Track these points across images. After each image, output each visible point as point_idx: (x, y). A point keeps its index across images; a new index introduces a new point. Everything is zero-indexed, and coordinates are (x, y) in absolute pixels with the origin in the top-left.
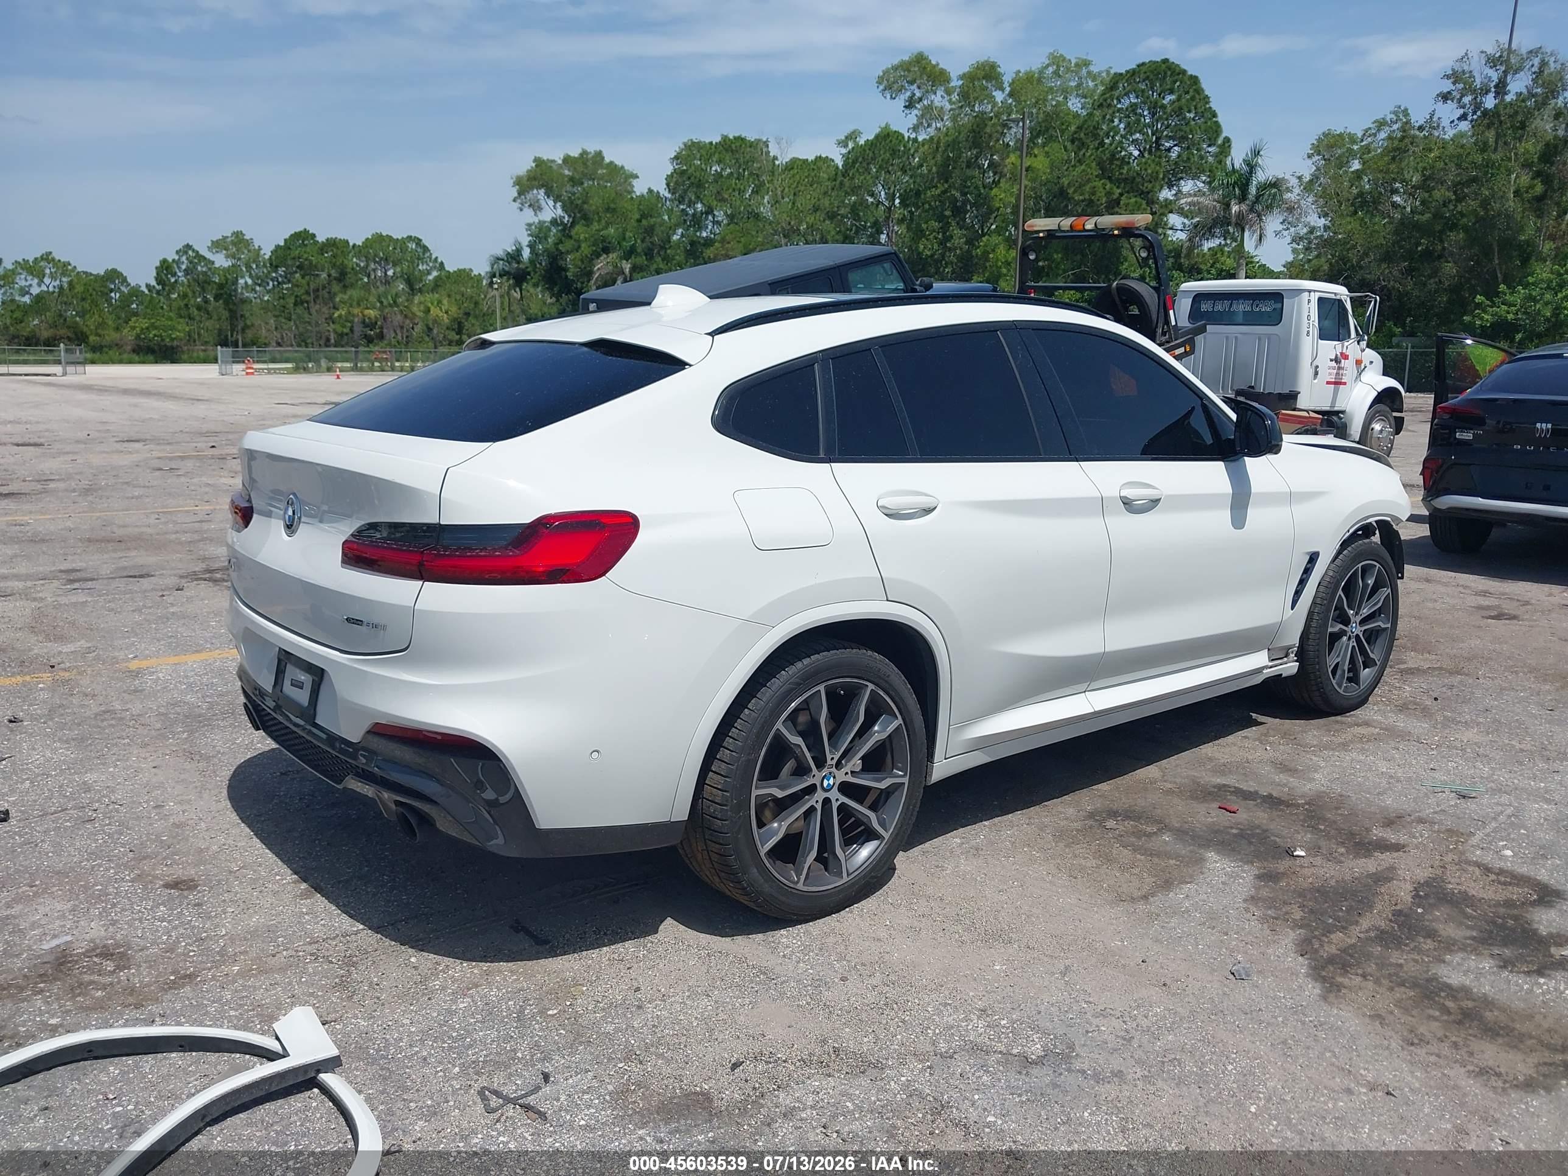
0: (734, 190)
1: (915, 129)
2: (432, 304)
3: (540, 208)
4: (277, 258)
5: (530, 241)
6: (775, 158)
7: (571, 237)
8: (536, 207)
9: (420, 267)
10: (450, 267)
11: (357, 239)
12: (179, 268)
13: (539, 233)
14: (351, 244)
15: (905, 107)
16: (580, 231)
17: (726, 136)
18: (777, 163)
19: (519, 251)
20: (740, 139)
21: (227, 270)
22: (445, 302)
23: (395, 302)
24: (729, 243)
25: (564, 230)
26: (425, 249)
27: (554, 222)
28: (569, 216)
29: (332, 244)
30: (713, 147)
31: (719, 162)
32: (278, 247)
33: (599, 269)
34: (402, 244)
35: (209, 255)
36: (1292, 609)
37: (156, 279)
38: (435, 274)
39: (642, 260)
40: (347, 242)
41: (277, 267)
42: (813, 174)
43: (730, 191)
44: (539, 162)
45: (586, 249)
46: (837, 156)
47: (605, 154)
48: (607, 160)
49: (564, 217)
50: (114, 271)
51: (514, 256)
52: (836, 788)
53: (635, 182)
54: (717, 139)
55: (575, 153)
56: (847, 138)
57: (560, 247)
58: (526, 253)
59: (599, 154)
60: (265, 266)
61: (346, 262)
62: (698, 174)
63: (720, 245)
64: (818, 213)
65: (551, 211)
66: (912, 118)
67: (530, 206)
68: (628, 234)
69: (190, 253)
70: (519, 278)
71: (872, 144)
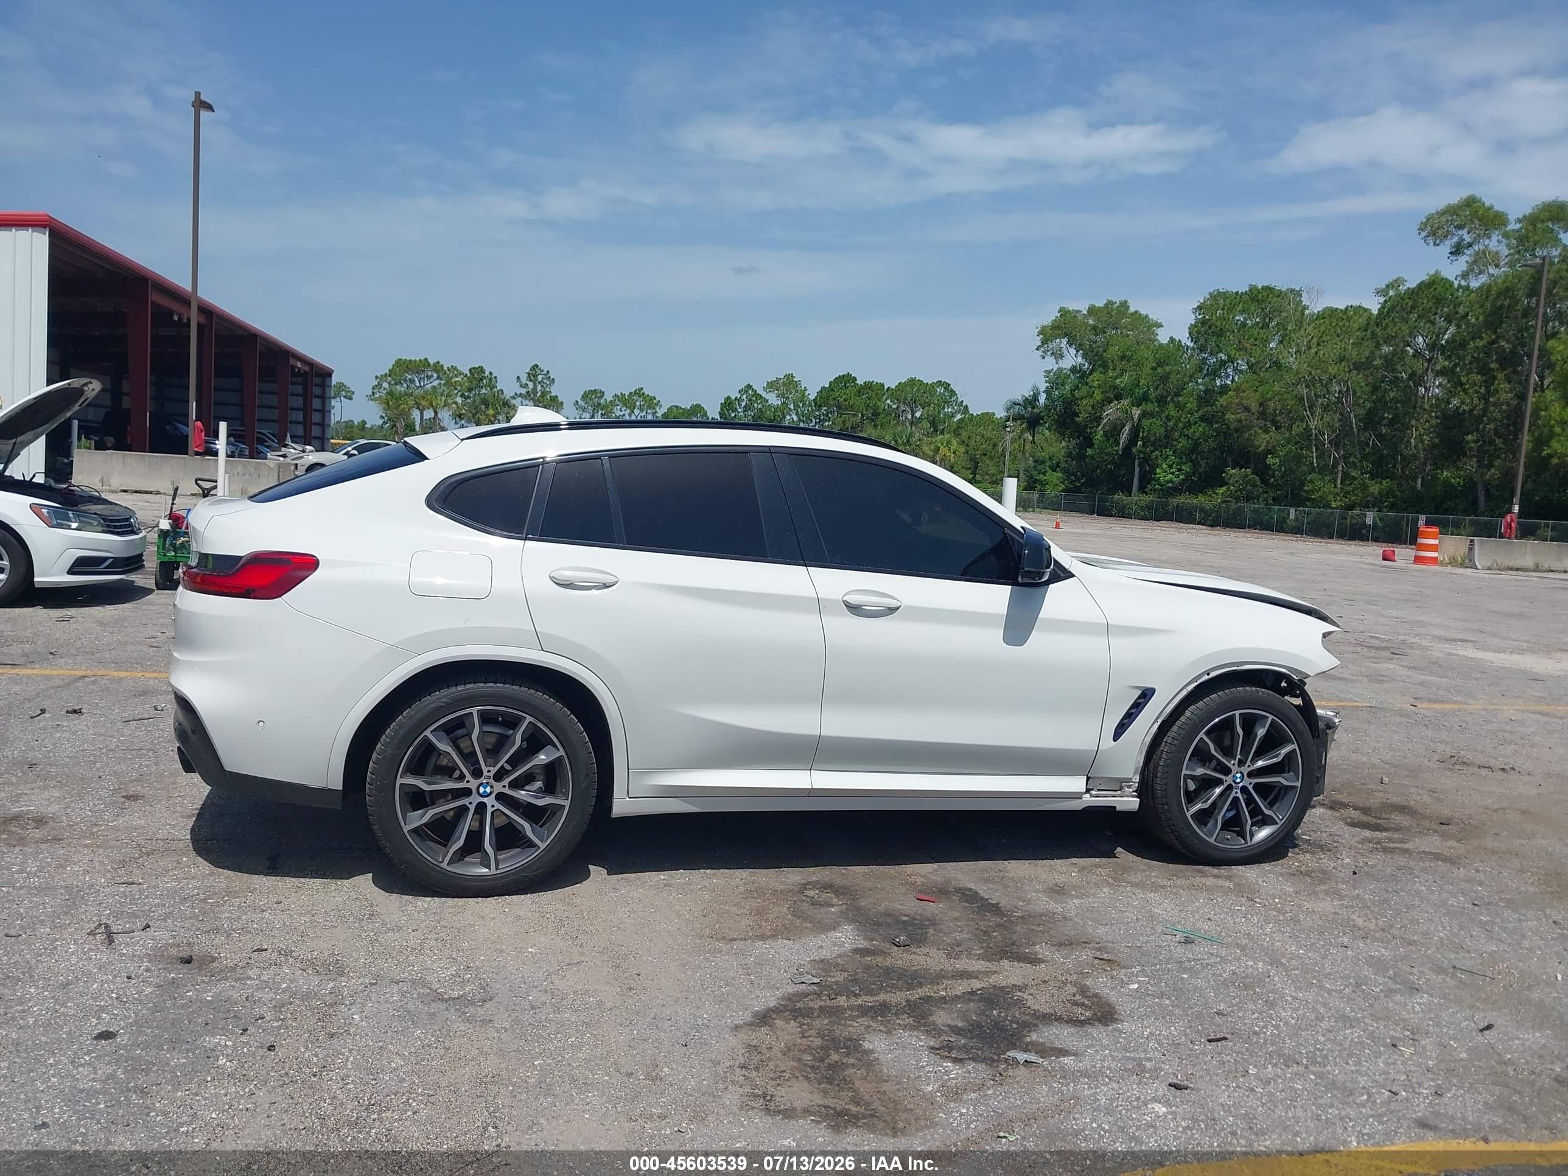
0: (1256, 340)
1: (1465, 275)
2: (942, 444)
3: (1061, 356)
4: (821, 398)
5: (1047, 387)
6: (1305, 308)
7: (1087, 384)
8: (1058, 355)
9: (946, 410)
10: (975, 411)
11: (891, 383)
12: (739, 405)
13: (1056, 380)
14: (886, 388)
15: (1451, 253)
16: (1096, 378)
17: (1254, 286)
18: (1307, 312)
19: (1035, 398)
20: (1269, 289)
21: (777, 408)
22: (954, 442)
23: (908, 441)
24: (1244, 391)
25: (1082, 377)
26: (953, 393)
27: (1074, 369)
28: (1090, 363)
29: (869, 386)
30: (1238, 297)
31: (1243, 311)
32: (823, 388)
33: (1107, 415)
34: (929, 389)
35: (764, 394)
36: (1115, 740)
37: (720, 413)
38: (959, 417)
39: (1150, 407)
40: (882, 385)
41: (820, 406)
42: (1341, 324)
43: (1252, 340)
44: (1064, 312)
45: (1098, 396)
46: (1374, 305)
47: (1130, 303)
48: (1132, 310)
49: (1084, 365)
50: (698, 406)
51: (1032, 401)
52: (493, 795)
53: (1158, 331)
54: (1243, 289)
55: (1100, 303)
56: (1387, 286)
57: (1077, 394)
58: (1042, 398)
59: (1124, 304)
60: (810, 405)
61: (879, 403)
62: (1219, 323)
63: (1235, 394)
64: (1343, 364)
65: (1072, 359)
66: (1462, 263)
67: (1052, 354)
68: (1142, 381)
69: (750, 392)
70: (1034, 423)
71: (1413, 292)
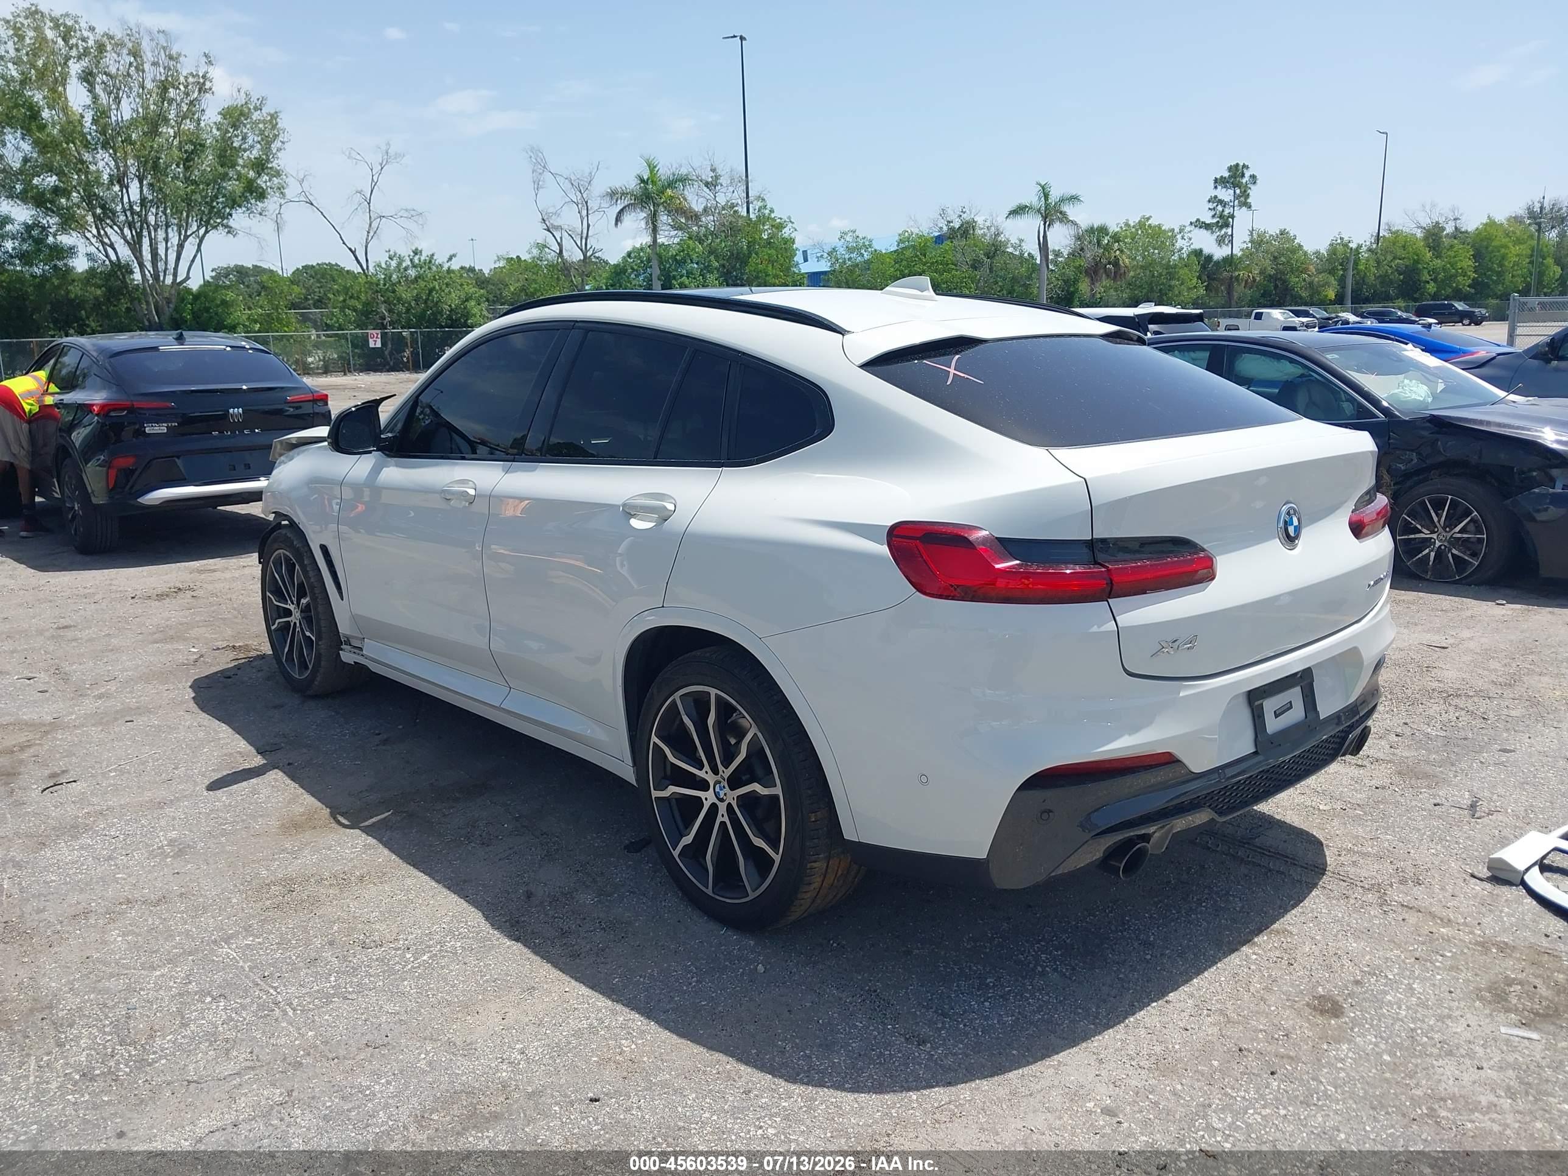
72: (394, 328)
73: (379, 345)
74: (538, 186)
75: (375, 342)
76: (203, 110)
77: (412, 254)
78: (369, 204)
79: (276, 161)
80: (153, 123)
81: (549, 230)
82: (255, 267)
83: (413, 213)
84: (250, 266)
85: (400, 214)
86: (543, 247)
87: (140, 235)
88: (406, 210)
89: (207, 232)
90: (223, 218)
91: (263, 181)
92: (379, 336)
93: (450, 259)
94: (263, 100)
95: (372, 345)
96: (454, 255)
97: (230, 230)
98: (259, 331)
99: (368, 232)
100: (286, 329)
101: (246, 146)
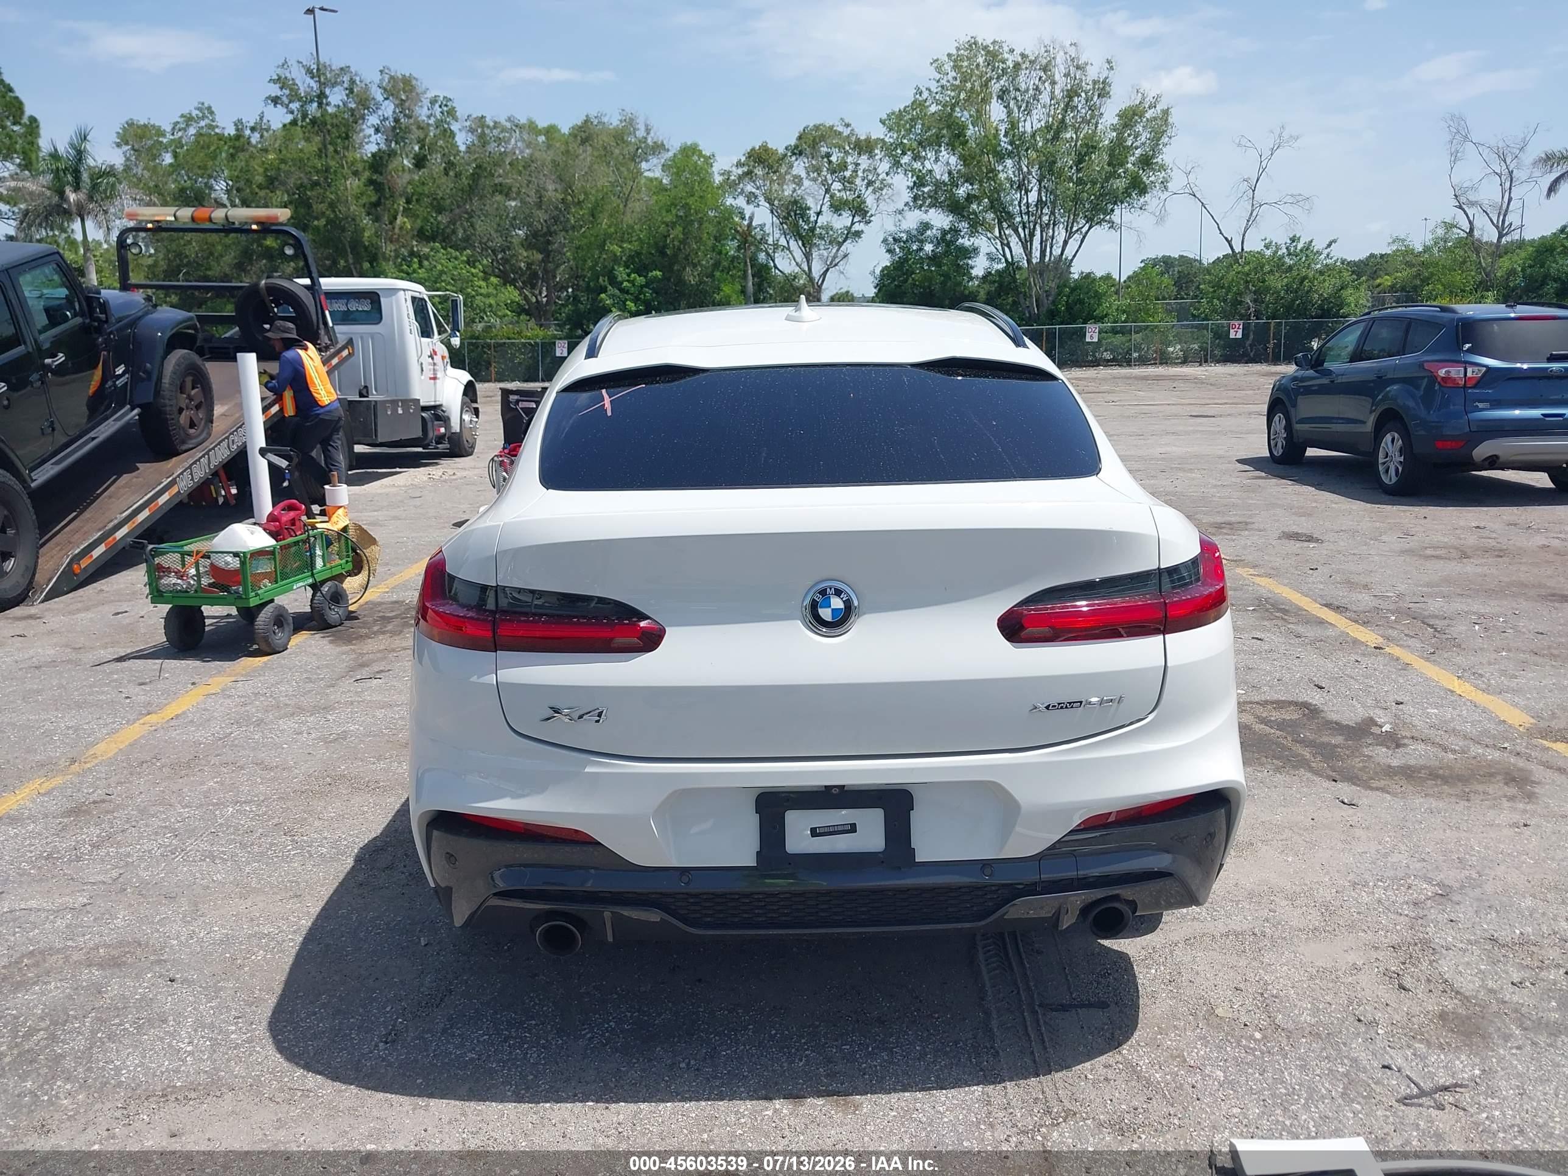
72: (1257, 319)
73: (1239, 335)
74: (1455, 157)
75: (1236, 333)
76: (1102, 114)
77: (1289, 242)
78: (1253, 191)
79: (1161, 157)
80: (1055, 131)
81: (1460, 207)
82: (1181, 257)
83: (1300, 198)
84: (1177, 256)
85: (1285, 200)
86: (1449, 226)
87: (1032, 235)
88: (1292, 196)
89: (1090, 228)
90: (1106, 213)
91: (1148, 178)
92: (1241, 327)
93: (1329, 245)
94: (1157, 99)
95: (1232, 336)
96: (1334, 241)
97: (1112, 225)
98: (1125, 322)
99: (1248, 221)
100: (1151, 319)
101: (1138, 144)
